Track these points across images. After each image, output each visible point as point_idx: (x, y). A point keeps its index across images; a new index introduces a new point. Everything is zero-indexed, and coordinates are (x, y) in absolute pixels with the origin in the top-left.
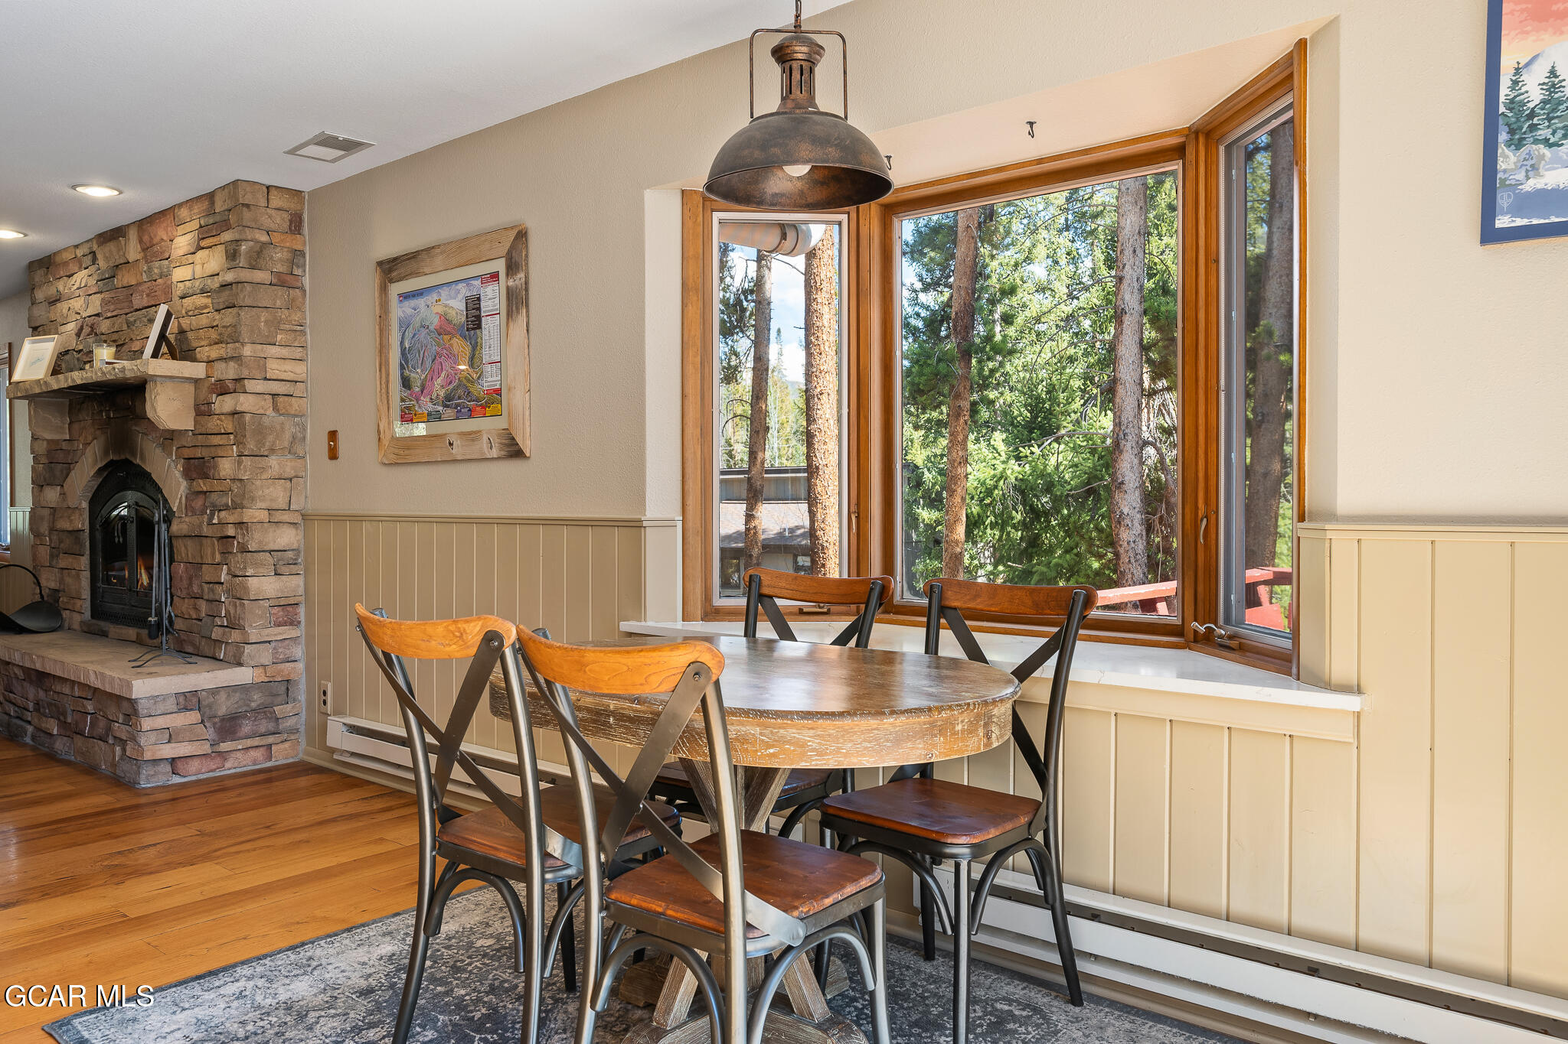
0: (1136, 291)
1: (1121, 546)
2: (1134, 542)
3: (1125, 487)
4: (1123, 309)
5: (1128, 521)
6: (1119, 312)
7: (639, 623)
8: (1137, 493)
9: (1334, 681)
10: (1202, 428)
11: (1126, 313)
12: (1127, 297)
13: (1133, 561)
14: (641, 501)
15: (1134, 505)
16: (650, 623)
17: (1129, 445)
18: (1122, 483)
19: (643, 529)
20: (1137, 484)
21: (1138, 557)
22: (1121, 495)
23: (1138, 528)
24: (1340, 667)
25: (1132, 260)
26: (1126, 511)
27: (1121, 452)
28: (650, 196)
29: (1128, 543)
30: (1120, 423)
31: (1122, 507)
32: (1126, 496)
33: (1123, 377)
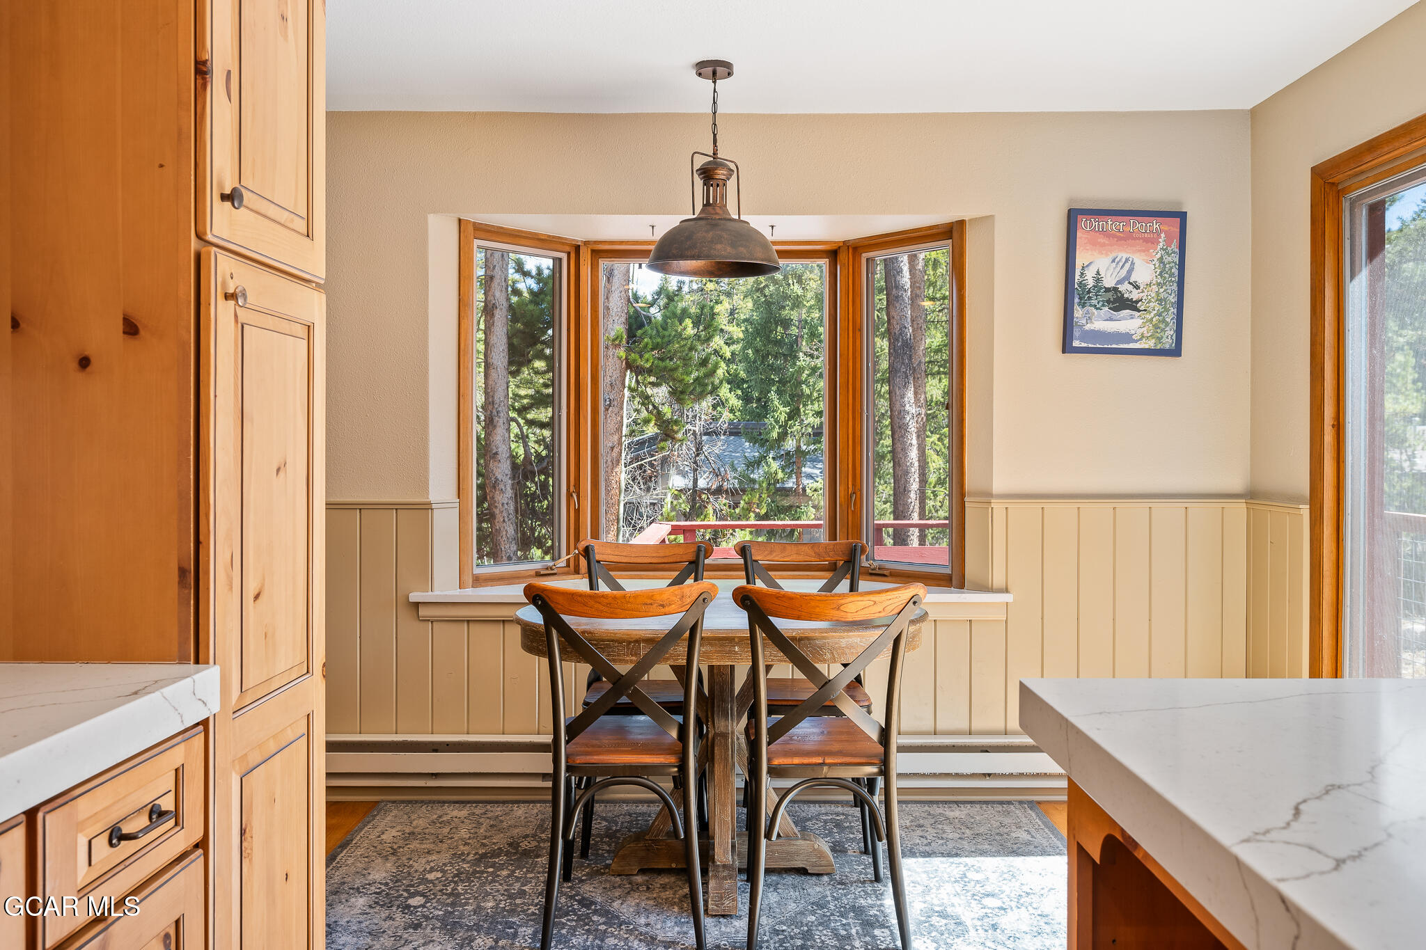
0: (504, 289)
1: (496, 507)
2: (507, 504)
3: (499, 457)
4: (494, 304)
5: (501, 486)
6: (490, 306)
7: (427, 594)
8: (508, 462)
9: (995, 586)
10: (851, 436)
11: (496, 307)
12: (498, 294)
13: (506, 520)
14: (424, 485)
15: (507, 472)
16: (436, 593)
17: (501, 421)
18: (496, 453)
19: (430, 510)
20: (508, 455)
21: (511, 516)
22: (496, 464)
23: (509, 492)
24: (998, 579)
25: (501, 263)
26: (500, 477)
27: (495, 427)
28: (433, 220)
29: (503, 504)
30: (493, 402)
31: (497, 474)
32: (500, 465)
33: (495, 362)
